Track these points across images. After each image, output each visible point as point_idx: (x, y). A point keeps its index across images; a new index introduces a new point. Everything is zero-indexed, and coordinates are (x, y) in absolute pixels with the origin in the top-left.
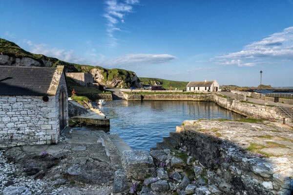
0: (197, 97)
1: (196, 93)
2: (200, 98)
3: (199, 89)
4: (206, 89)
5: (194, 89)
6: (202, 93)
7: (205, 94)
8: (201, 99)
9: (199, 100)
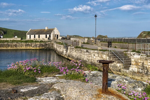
0: (36, 46)
1: (36, 42)
2: (39, 47)
3: (39, 37)
4: (46, 37)
5: (35, 37)
6: (41, 41)
7: (45, 42)
8: (41, 48)
9: (38, 48)
